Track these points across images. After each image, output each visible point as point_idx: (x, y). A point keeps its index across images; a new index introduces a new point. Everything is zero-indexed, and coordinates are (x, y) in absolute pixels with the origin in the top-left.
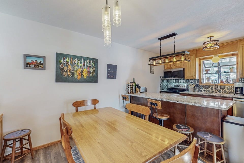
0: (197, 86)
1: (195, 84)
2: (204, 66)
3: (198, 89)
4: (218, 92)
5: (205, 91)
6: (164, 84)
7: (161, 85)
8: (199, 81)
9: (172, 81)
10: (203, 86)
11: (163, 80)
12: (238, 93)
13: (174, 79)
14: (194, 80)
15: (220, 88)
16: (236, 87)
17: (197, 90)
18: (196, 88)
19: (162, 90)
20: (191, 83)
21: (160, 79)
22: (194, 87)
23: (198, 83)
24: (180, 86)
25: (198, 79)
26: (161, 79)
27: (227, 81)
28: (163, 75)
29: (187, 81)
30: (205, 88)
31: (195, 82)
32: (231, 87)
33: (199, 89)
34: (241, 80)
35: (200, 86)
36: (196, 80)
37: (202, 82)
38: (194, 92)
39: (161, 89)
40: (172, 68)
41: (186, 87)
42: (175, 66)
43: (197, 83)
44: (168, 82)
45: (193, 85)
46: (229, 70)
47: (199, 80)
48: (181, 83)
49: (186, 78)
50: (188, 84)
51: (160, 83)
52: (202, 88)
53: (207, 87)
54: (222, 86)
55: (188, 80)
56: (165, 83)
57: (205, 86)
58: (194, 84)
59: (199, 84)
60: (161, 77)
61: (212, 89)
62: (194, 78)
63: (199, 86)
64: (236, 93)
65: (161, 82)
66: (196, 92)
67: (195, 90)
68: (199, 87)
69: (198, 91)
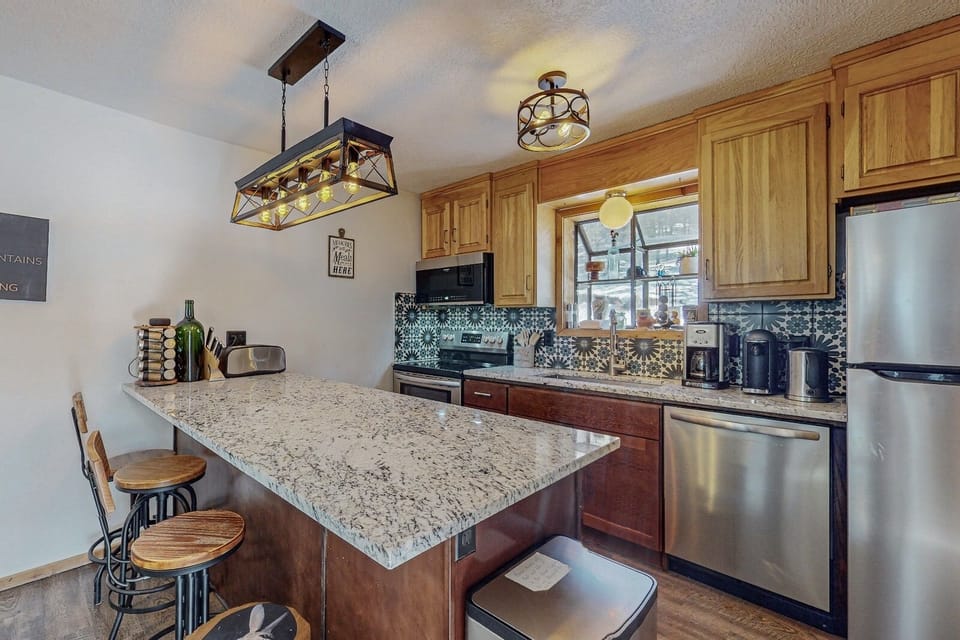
0: (547, 339)
1: (541, 330)
2: (580, 245)
3: (551, 357)
4: (628, 372)
5: (577, 363)
6: (417, 331)
7: (397, 334)
8: (557, 315)
9: (458, 316)
10: (571, 340)
11: (410, 310)
12: (697, 378)
13: (463, 308)
15: (636, 351)
16: (691, 344)
17: (546, 361)
18: (544, 349)
19: (408, 358)
20: (528, 324)
21: (394, 308)
22: (537, 347)
23: (551, 327)
24: (485, 338)
25: (553, 306)
26: (399, 309)
27: (664, 317)
28: (410, 289)
29: (513, 316)
30: (579, 349)
31: (541, 324)
32: (675, 344)
33: (555, 355)
34: (714, 311)
35: (561, 340)
36: (546, 313)
37: (567, 323)
38: (537, 370)
39: (399, 355)
40: (447, 253)
41: (504, 347)
42: (456, 246)
43: (549, 326)
44: (441, 321)
45: (534, 334)
46: (673, 265)
47: (554, 310)
48: (491, 327)
49: (499, 301)
50: (515, 328)
51: (393, 327)
52: (566, 351)
53: (584, 344)
54: (641, 340)
55: (516, 310)
56: (425, 323)
57: (579, 339)
58: (537, 328)
59: (555, 330)
60: (398, 296)
61: (604, 353)
62: (529, 301)
63: (555, 340)
64: (689, 376)
65: (399, 322)
67: (537, 362)
68: (555, 345)
69: (552, 366)
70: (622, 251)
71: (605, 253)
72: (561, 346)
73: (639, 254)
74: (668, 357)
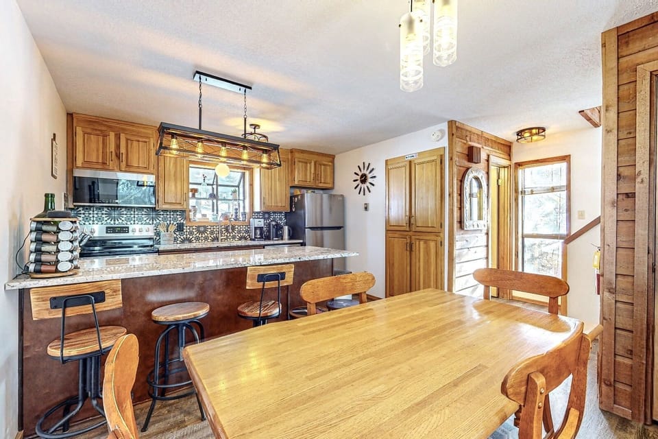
0: (180, 228)
1: (175, 223)
3: (182, 237)
5: (198, 239)
8: (185, 214)
10: (194, 227)
14: (172, 213)
15: (227, 230)
17: (180, 239)
18: (178, 233)
20: (165, 219)
30: (199, 232)
31: (175, 219)
32: (242, 227)
33: (185, 236)
34: (256, 214)
35: (188, 227)
36: (178, 213)
38: (173, 245)
43: (180, 220)
47: (184, 211)
49: (161, 206)
50: (155, 222)
52: (191, 233)
53: (202, 229)
57: (199, 227)
58: (172, 222)
59: (184, 222)
61: (212, 233)
62: (184, 207)
63: (185, 228)
66: (178, 245)
67: (174, 240)
68: (185, 231)
69: (183, 242)
70: (208, 185)
71: (200, 184)
72: (188, 231)
73: (215, 187)
74: (239, 232)
